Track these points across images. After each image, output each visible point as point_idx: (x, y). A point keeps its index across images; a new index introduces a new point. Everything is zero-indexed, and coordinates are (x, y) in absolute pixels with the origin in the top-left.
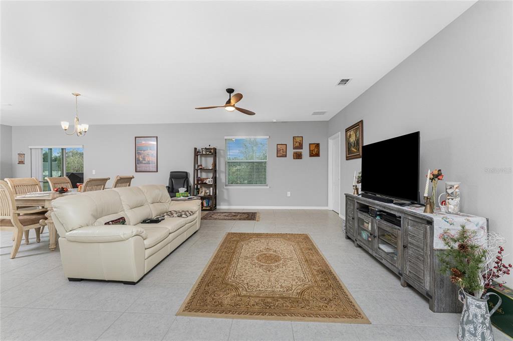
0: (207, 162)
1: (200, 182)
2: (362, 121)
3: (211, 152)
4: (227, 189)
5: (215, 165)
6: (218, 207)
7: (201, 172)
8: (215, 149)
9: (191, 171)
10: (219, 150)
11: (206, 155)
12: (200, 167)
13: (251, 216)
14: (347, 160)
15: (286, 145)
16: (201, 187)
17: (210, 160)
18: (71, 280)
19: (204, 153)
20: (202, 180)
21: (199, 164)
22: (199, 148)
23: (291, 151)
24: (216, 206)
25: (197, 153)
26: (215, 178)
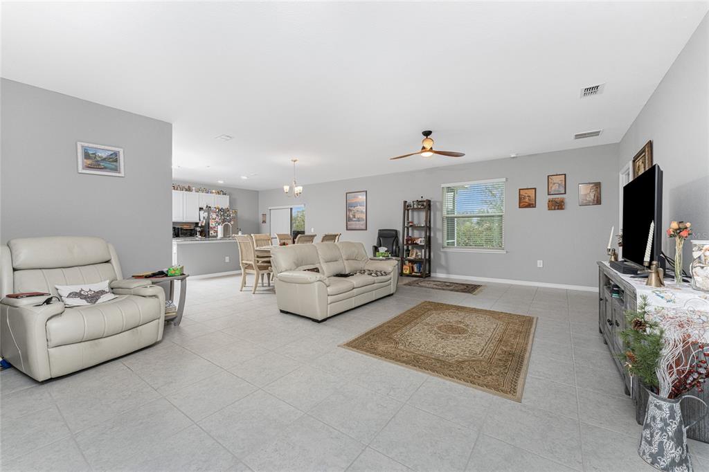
0: (419, 218)
1: (410, 242)
3: (423, 205)
4: (445, 252)
5: (428, 220)
6: (432, 275)
7: (413, 230)
8: (429, 202)
9: (399, 228)
10: (435, 202)
11: (418, 209)
12: (411, 224)
13: (470, 289)
15: (535, 189)
16: (413, 248)
17: (423, 215)
19: (415, 206)
20: (413, 240)
21: (410, 220)
22: (410, 201)
23: (542, 199)
24: (430, 272)
25: (407, 207)
26: (428, 238)
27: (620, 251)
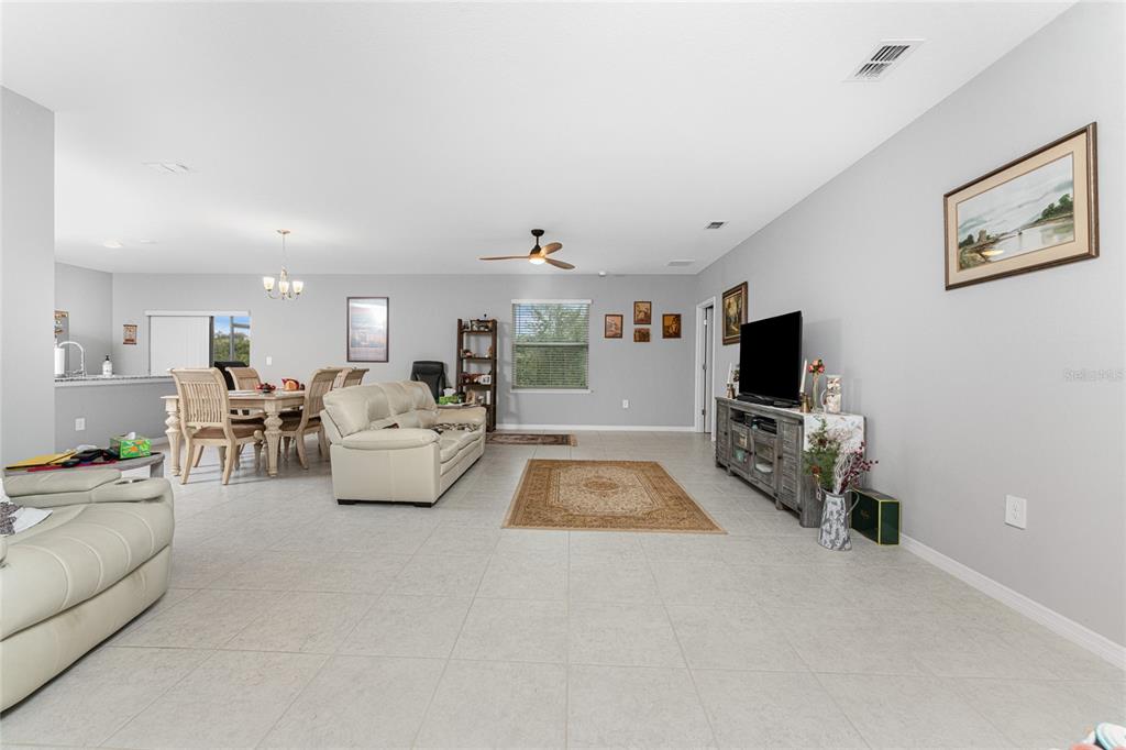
0: (481, 346)
1: (467, 381)
2: (746, 284)
3: (487, 327)
4: (516, 394)
5: (494, 350)
6: (498, 426)
7: (468, 362)
8: (494, 322)
9: (451, 362)
10: (502, 323)
11: (478, 333)
12: (468, 354)
13: (562, 440)
14: (724, 344)
15: (622, 316)
16: (468, 389)
17: (486, 342)
18: (341, 502)
19: (475, 328)
20: (471, 377)
21: (465, 348)
22: (466, 320)
23: (630, 328)
24: (495, 424)
25: (462, 329)
26: (494, 373)
27: (737, 386)
